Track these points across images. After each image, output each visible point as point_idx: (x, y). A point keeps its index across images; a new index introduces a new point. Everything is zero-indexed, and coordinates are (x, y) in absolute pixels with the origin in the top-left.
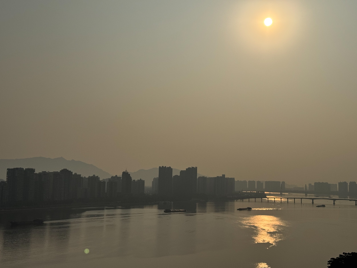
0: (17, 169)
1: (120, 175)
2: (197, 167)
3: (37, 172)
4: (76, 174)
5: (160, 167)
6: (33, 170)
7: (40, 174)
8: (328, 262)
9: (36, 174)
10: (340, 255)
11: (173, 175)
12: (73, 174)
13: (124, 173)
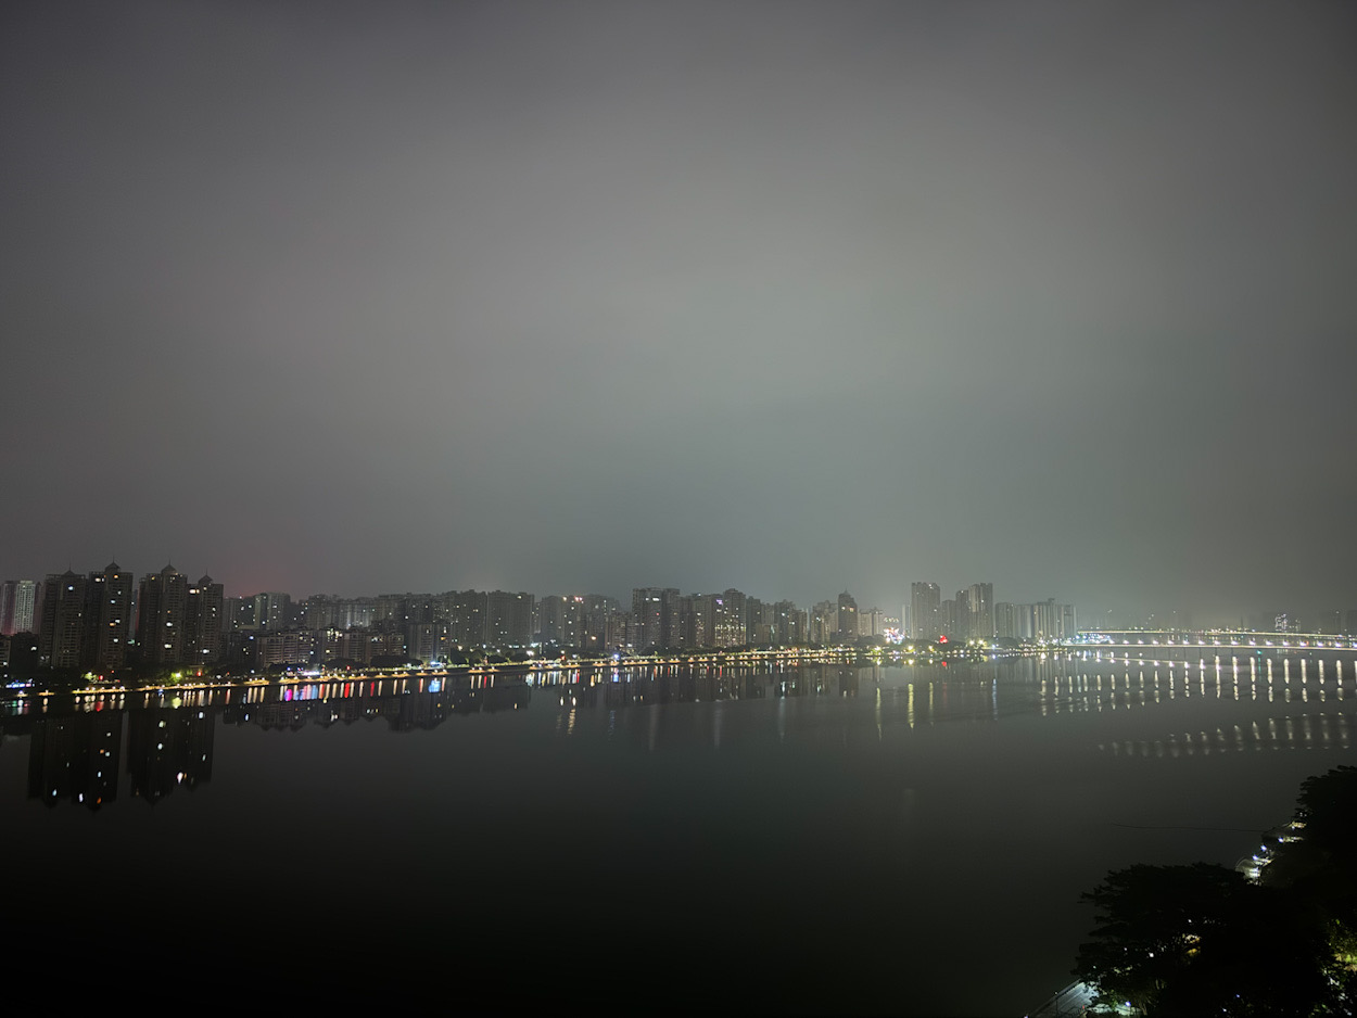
0: (649, 589)
1: (835, 600)
2: (991, 585)
3: (683, 594)
4: (751, 598)
5: (914, 584)
6: (677, 592)
7: (688, 600)
8: (1302, 784)
9: (682, 599)
10: (1331, 772)
11: (942, 600)
12: (747, 597)
13: (840, 595)
